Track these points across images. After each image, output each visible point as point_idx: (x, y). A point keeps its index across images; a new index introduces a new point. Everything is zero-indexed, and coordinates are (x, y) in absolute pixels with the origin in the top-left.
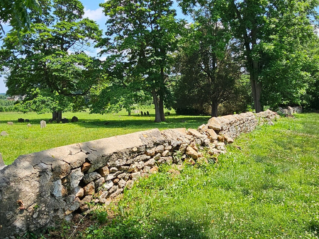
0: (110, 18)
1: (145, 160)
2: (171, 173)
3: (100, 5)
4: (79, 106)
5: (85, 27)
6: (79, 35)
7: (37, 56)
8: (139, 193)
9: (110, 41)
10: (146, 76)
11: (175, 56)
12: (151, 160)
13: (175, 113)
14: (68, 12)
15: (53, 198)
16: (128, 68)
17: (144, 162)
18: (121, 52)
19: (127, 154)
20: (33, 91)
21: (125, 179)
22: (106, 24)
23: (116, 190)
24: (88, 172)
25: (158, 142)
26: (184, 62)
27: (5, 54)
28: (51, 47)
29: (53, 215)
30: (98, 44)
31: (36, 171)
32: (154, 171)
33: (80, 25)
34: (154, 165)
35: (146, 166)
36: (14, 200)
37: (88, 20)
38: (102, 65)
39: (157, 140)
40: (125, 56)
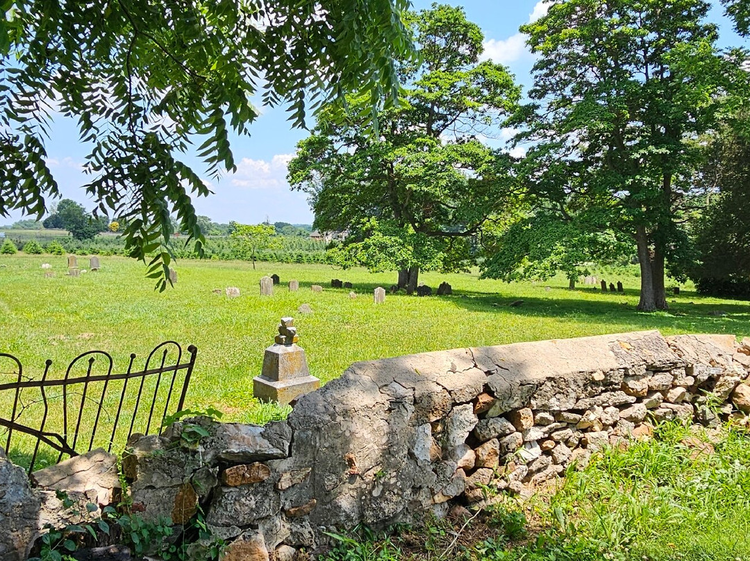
0: (543, 57)
1: (623, 406)
2: (690, 447)
3: (521, 30)
4: (456, 259)
5: (483, 80)
6: (469, 101)
7: (377, 149)
8: (604, 485)
9: (538, 112)
10: (624, 194)
11: (705, 144)
12: (637, 406)
13: (695, 290)
14: (448, 50)
15: (413, 461)
16: (577, 174)
17: (618, 410)
18: (564, 136)
19: (578, 385)
20: (364, 224)
21: (569, 444)
22: (532, 73)
23: (545, 467)
24: (486, 416)
25: (658, 364)
26: (730, 160)
27: (316, 146)
28: (407, 128)
29: (411, 499)
30: (511, 119)
31: (383, 398)
32: (644, 434)
33: (472, 78)
34: (645, 420)
35: (624, 421)
36: (340, 453)
37: (490, 65)
38: (516, 166)
39: (657, 358)
40: (574, 147)
